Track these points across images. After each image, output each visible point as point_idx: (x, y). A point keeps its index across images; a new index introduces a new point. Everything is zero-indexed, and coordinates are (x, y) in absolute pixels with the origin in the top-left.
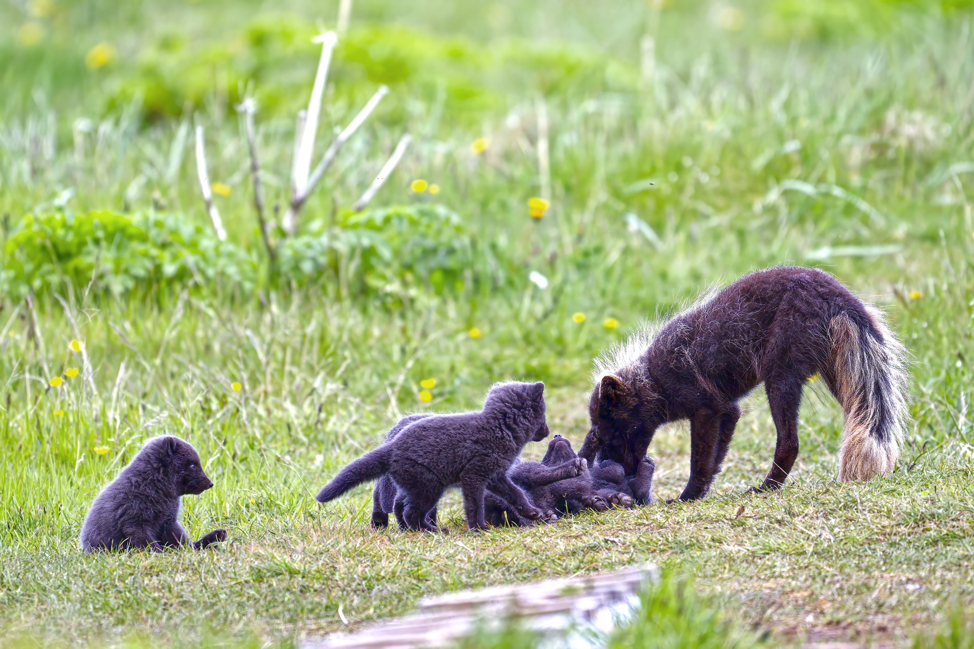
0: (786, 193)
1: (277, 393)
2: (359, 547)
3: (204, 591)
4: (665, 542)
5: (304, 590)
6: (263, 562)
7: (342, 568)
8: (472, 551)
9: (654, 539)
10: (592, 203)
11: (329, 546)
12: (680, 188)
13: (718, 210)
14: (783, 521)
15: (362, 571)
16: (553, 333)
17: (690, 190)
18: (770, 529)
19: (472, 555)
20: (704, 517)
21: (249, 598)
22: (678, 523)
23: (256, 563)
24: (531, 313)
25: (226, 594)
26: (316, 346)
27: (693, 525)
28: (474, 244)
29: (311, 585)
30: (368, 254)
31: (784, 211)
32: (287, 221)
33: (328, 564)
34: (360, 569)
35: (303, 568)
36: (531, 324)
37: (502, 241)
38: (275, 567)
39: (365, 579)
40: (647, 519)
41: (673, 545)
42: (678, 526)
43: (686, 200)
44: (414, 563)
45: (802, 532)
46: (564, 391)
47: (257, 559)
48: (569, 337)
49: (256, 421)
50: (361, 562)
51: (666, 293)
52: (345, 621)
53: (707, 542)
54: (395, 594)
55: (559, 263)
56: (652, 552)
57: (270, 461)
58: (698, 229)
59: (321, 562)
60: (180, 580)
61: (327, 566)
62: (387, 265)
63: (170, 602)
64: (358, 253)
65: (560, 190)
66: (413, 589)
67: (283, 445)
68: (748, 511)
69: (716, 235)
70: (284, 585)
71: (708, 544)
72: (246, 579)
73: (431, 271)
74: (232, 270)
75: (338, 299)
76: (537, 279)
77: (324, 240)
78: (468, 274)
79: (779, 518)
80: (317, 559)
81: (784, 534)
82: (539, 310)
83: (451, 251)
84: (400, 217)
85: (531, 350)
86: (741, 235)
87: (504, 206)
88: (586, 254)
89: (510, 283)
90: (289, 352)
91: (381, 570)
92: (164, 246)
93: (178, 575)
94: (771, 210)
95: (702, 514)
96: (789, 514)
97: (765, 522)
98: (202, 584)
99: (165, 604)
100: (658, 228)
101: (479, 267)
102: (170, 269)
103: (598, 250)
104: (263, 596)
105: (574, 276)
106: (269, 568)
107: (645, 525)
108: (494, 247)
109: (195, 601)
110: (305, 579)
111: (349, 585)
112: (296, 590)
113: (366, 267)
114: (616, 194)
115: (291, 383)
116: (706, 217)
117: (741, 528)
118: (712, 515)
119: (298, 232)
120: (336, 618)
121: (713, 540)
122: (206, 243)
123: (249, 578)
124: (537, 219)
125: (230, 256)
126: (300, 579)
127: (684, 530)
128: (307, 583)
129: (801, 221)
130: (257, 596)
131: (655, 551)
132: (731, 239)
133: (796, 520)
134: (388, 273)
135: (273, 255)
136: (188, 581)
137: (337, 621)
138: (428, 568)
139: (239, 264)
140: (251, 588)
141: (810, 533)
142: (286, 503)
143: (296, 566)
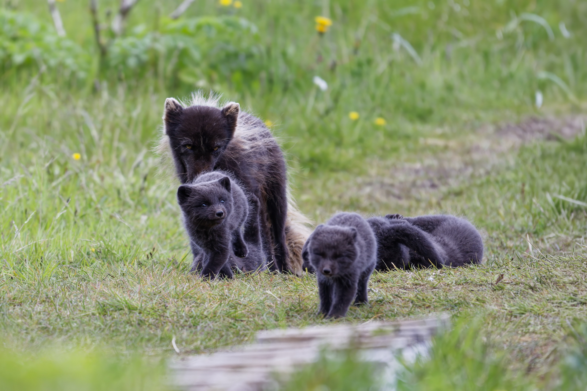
0: (524, 24)
1: (108, 164)
2: (186, 291)
3: (59, 320)
4: (438, 300)
5: (141, 323)
6: (106, 299)
7: (172, 307)
8: (279, 299)
9: (429, 297)
10: (364, 23)
11: (161, 289)
12: (437, 16)
13: (467, 35)
14: (536, 288)
15: (189, 311)
16: (332, 127)
17: (445, 17)
18: (524, 294)
19: (279, 302)
20: (469, 281)
21: (95, 328)
22: (448, 285)
23: (101, 299)
24: (315, 109)
25: (77, 324)
26: (140, 128)
27: (460, 287)
28: (269, 51)
29: (146, 319)
30: (183, 54)
31: (521, 39)
32: (116, 24)
33: (160, 304)
34: (187, 309)
35: (140, 306)
36: (315, 119)
37: (291, 50)
38: (117, 304)
39: (191, 317)
40: (422, 280)
41: (444, 302)
42: (448, 288)
43: (441, 26)
44: (231, 307)
46: (341, 175)
47: (101, 296)
48: (345, 132)
49: (92, 185)
50: (187, 303)
51: (423, 100)
52: (177, 350)
53: (473, 302)
54: (217, 330)
55: (338, 69)
56: (427, 307)
57: (104, 216)
58: (452, 49)
59: (154, 302)
60: (39, 310)
61: (160, 305)
62: (197, 64)
63: (31, 328)
64: (176, 53)
65: (339, 11)
66: (231, 327)
67: (114, 206)
68: (506, 278)
69: (465, 55)
70: (125, 318)
71: (473, 304)
72: (93, 312)
73: (232, 71)
74: (69, 61)
75: (156, 90)
76: (321, 83)
77: (147, 41)
78: (264, 75)
79: (532, 285)
80: (151, 299)
81: (536, 298)
82: (321, 107)
83: (250, 56)
84: (209, 26)
85: (315, 140)
86: (486, 56)
87: (291, 21)
88: (360, 65)
89: (297, 85)
90: (117, 132)
91: (205, 310)
92: (14, 39)
93: (37, 306)
94: (510, 37)
95: (468, 279)
96: (540, 282)
97: (521, 287)
98: (57, 314)
99: (27, 329)
100: (418, 47)
101: (273, 69)
102: (19, 58)
103: (369, 62)
104: (108, 327)
105: (349, 82)
106: (111, 304)
107: (420, 285)
108: (284, 54)
109: (52, 327)
110: (141, 315)
111: (178, 321)
112: (135, 322)
113: (180, 66)
114: (384, 17)
115: (118, 156)
116: (457, 39)
117: (501, 292)
118: (476, 280)
119: (125, 33)
120: (170, 348)
121: (478, 300)
122: (50, 39)
123: (96, 312)
124: (321, 34)
125: (69, 50)
126: (138, 314)
127: (453, 290)
128: (143, 318)
129: (535, 47)
130: (103, 326)
131: (429, 307)
132: (478, 58)
134: (198, 71)
135: (103, 52)
136: (45, 311)
137: (170, 350)
138: (243, 311)
139: (76, 57)
140: (97, 319)
142: (120, 253)
143: (134, 303)
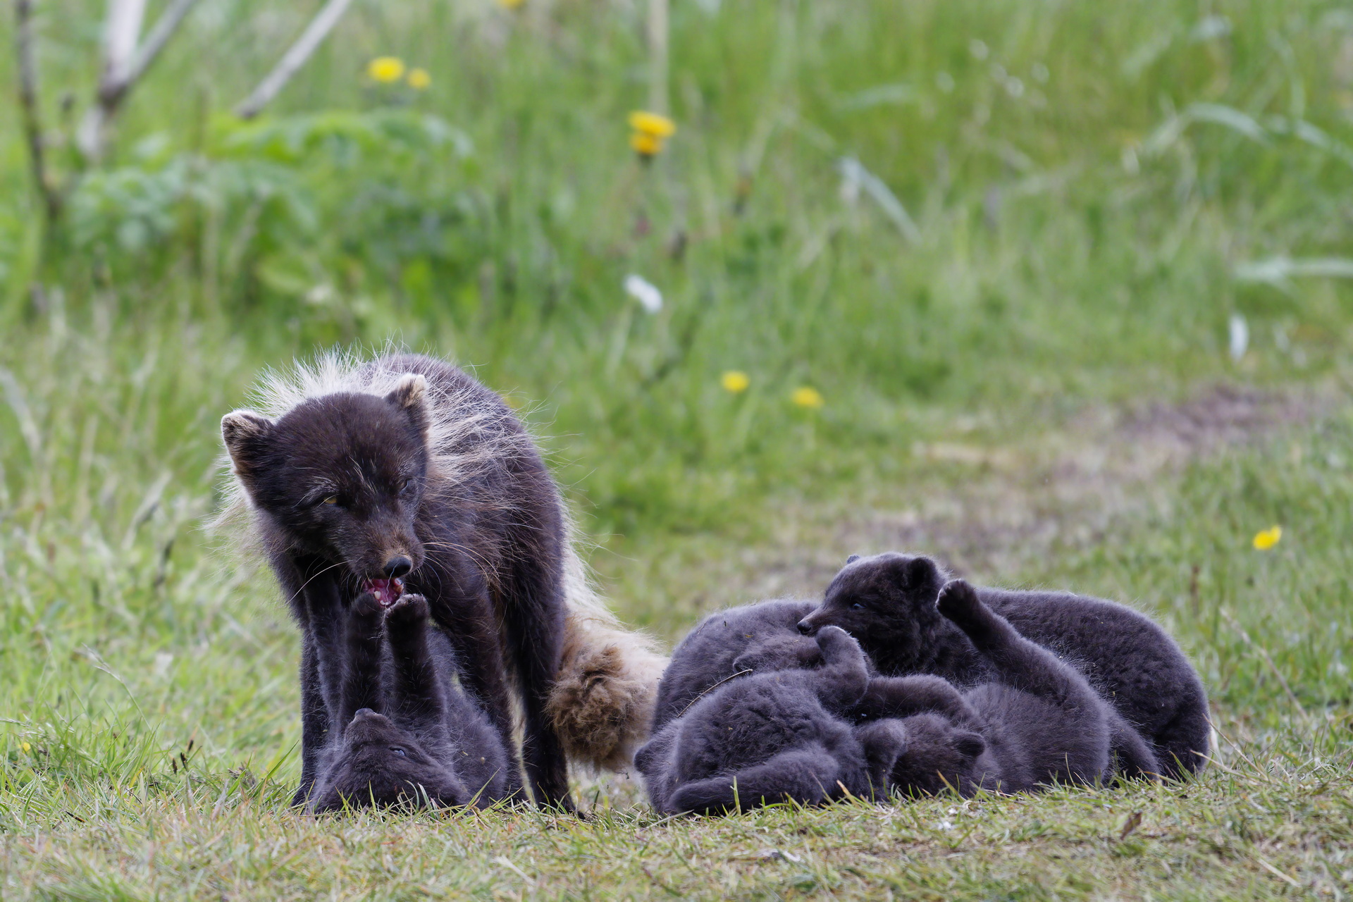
0: (1196, 131)
1: (65, 513)
2: (278, 858)
4: (963, 883)
6: (63, 880)
8: (530, 880)
9: (939, 876)
10: (763, 128)
11: (211, 853)
12: (961, 109)
13: (1041, 160)
14: (1230, 850)
16: (677, 412)
17: (983, 113)
18: (1198, 865)
19: (531, 889)
20: (1049, 832)
22: (991, 842)
23: (48, 881)
24: (628, 364)
26: (154, 413)
27: (1024, 847)
28: (503, 205)
30: (273, 212)
31: (1189, 173)
32: (89, 132)
33: (207, 893)
36: (630, 389)
37: (563, 203)
40: (921, 828)
41: (981, 889)
42: (991, 850)
43: (973, 136)
45: (1271, 876)
46: (699, 544)
47: (47, 873)
48: (711, 425)
49: (22, 571)
51: (923, 339)
53: (1059, 887)
55: (691, 255)
57: (55, 655)
58: (1001, 200)
61: (207, 897)
62: (308, 242)
64: (251, 213)
65: (693, 98)
67: (83, 627)
68: (1148, 823)
69: (1036, 216)
71: (1060, 894)
73: (404, 260)
75: (197, 313)
76: (645, 293)
77: (174, 178)
78: (489, 270)
79: (1219, 841)
80: (184, 881)
81: (1230, 878)
82: (647, 358)
83: (452, 219)
84: (342, 137)
85: (628, 448)
86: (1095, 218)
87: (565, 123)
88: (751, 243)
89: (581, 297)
90: (92, 424)
94: (1159, 167)
95: (1044, 825)
96: (1242, 834)
97: (1189, 848)
100: (909, 194)
101: (514, 256)
103: (777, 235)
105: (721, 289)
106: (75, 893)
107: (916, 843)
108: (545, 214)
113: (263, 247)
114: (818, 111)
115: (92, 492)
116: (1014, 174)
117: (1133, 861)
118: (1066, 828)
119: (111, 158)
121: (1071, 882)
124: (646, 158)
127: (1005, 856)
129: (1227, 194)
132: (1073, 224)
133: (1255, 849)
134: (310, 260)
135: (54, 208)
141: (1287, 878)
142: (100, 756)
